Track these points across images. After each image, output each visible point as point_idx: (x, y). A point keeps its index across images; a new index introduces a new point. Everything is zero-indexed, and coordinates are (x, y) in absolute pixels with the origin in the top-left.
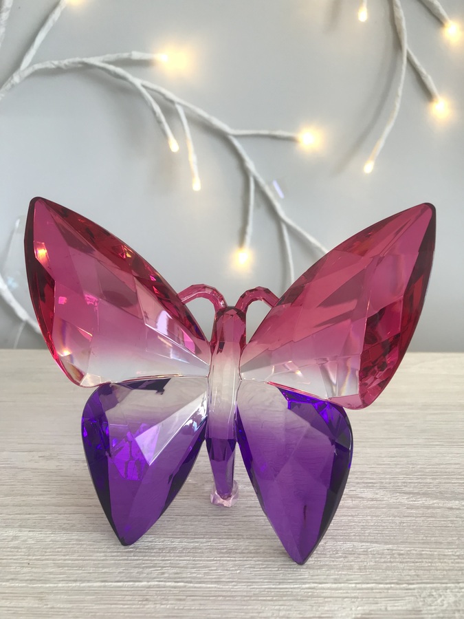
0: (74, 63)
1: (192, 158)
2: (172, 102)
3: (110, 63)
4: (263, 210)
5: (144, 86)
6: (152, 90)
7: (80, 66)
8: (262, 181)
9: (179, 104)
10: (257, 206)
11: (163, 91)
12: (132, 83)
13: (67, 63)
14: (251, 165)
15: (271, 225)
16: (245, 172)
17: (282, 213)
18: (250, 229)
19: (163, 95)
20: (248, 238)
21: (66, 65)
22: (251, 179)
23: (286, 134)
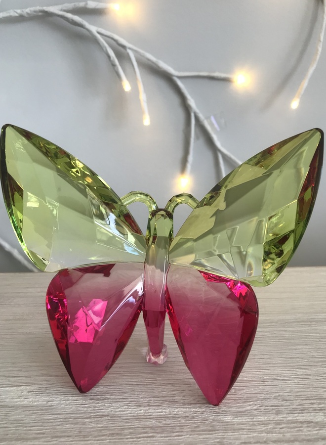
0: (35, 12)
1: (143, 97)
2: (124, 47)
3: (68, 11)
4: (202, 141)
5: (99, 33)
6: (106, 36)
7: (40, 14)
8: (201, 116)
9: (130, 48)
10: (197, 138)
11: (116, 37)
12: (88, 30)
13: (29, 12)
14: (192, 102)
15: (209, 155)
16: (187, 109)
17: (218, 144)
18: (191, 158)
19: (116, 41)
20: (189, 166)
21: (28, 13)
22: (193, 115)
23: (223, 75)
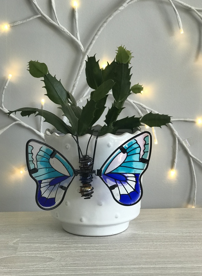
1: (154, 131)
2: (145, 108)
4: (181, 151)
5: (134, 103)
6: (137, 104)
8: (181, 139)
9: (147, 109)
10: (179, 149)
11: (141, 104)
12: (129, 102)
14: (176, 133)
15: (186, 159)
16: (174, 136)
17: (190, 153)
18: (176, 160)
19: (142, 106)
20: (175, 165)
22: (177, 139)
23: (191, 120)
